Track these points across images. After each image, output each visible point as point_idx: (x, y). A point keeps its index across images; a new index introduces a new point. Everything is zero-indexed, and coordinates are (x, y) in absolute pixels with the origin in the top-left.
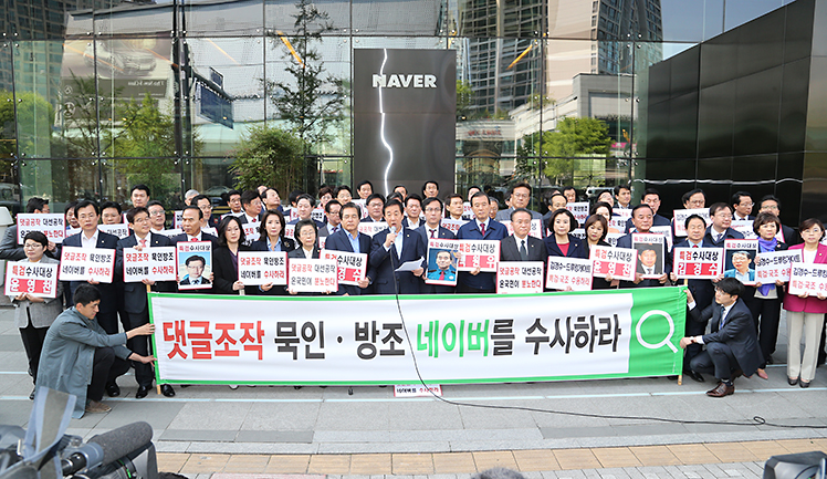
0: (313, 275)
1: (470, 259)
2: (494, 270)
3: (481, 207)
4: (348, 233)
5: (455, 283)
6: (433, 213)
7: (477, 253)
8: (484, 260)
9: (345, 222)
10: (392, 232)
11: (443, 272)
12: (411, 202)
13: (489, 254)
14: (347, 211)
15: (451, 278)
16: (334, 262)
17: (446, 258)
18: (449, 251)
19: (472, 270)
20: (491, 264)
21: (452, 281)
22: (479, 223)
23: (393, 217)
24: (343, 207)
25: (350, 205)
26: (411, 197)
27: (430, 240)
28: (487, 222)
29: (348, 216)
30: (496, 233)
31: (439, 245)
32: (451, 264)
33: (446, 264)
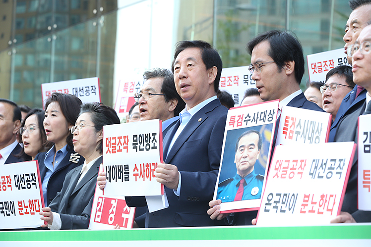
11: (243, 181)
17: (251, 146)
31: (244, 119)
32: (257, 158)
33: (250, 162)
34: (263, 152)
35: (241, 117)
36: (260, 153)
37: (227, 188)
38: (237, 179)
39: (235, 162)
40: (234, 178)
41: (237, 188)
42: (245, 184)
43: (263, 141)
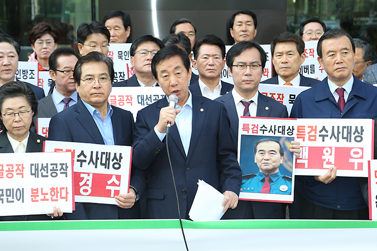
0: (28, 182)
1: (316, 155)
2: (363, 174)
3: (338, 58)
4: (91, 109)
5: (290, 198)
6: (248, 70)
7: (331, 143)
8: (343, 156)
9: (85, 88)
10: (172, 104)
11: (269, 178)
12: (205, 49)
13: (353, 144)
14: (88, 69)
15: (284, 188)
16: (66, 158)
17: (272, 152)
18: (277, 139)
19: (322, 174)
20: (356, 161)
21: (285, 195)
22: (333, 87)
23: (173, 80)
24: (81, 60)
25: (94, 57)
26: (207, 41)
27: (242, 121)
28: (348, 86)
29: (91, 78)
30: (367, 104)
31: (259, 128)
32: (281, 163)
33: (274, 164)
34: (286, 159)
35: (256, 126)
36: (284, 159)
37: (250, 182)
38: (261, 176)
39: (255, 162)
40: (257, 174)
41: (262, 183)
42: (271, 181)
43: (285, 150)
